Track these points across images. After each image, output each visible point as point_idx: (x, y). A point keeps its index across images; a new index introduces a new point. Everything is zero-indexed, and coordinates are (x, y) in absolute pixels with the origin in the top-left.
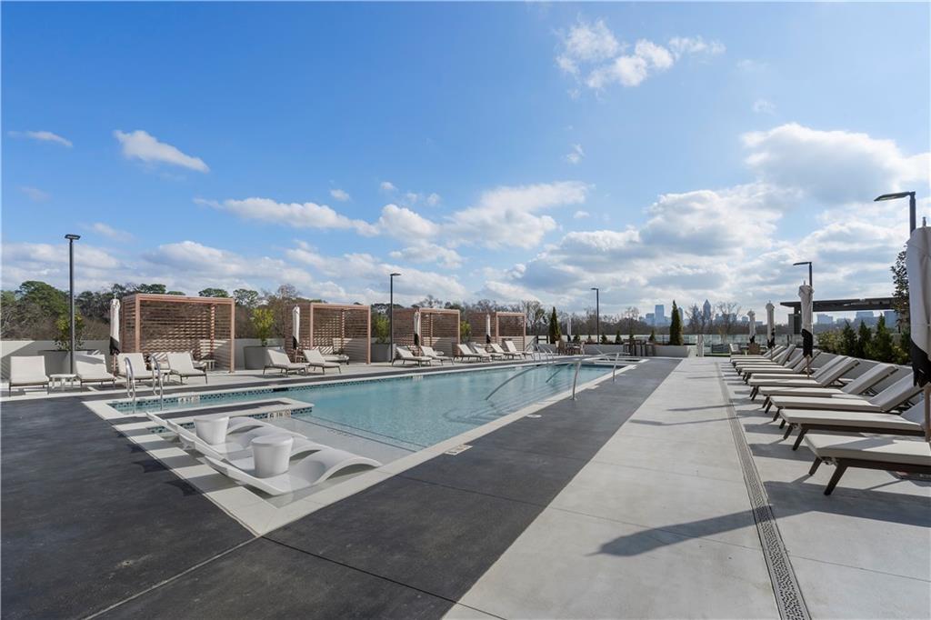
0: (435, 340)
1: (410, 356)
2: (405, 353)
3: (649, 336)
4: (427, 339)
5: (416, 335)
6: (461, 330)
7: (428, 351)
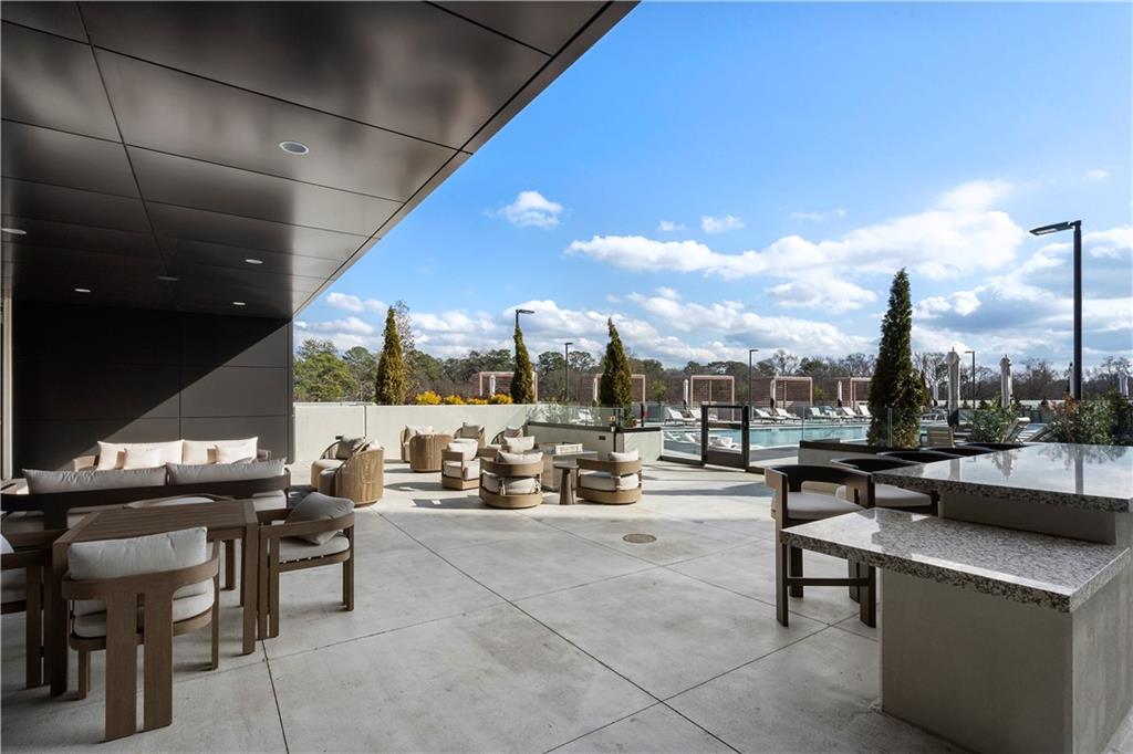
0: (789, 403)
1: (768, 416)
2: (763, 414)
3: (1040, 402)
4: (780, 403)
5: (772, 400)
6: (814, 395)
7: (782, 412)
